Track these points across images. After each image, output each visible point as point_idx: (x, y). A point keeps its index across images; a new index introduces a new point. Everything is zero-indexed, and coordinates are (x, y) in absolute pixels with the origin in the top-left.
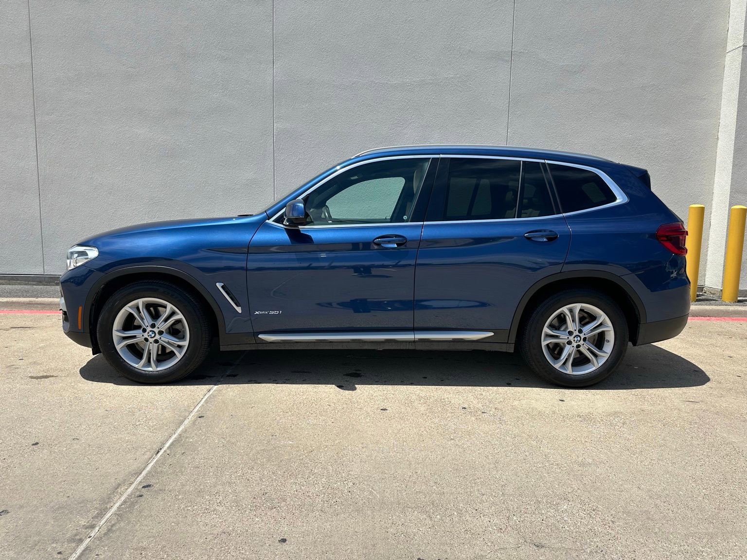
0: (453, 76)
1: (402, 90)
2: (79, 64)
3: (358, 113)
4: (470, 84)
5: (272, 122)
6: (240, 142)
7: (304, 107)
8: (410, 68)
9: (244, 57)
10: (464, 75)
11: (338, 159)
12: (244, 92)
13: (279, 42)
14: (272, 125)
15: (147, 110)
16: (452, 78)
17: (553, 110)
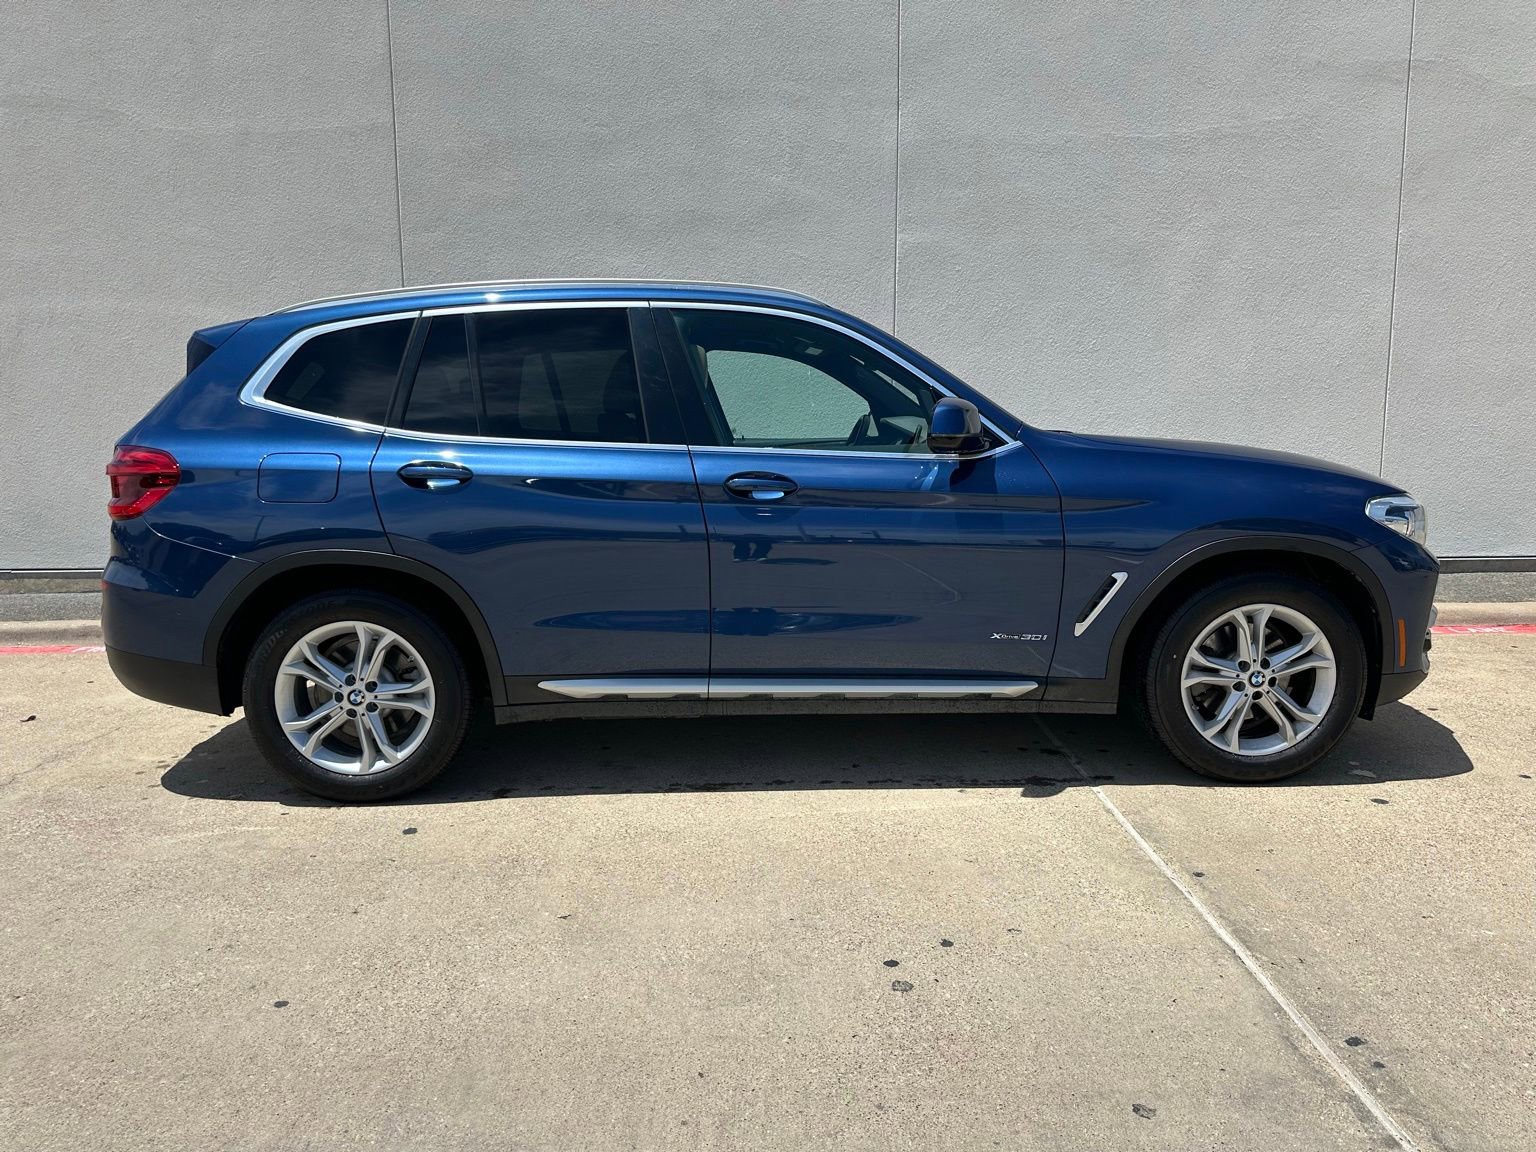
0: (1281, 118)
1: (1171, 152)
2: (492, 121)
3: (1077, 203)
4: (1320, 134)
5: (893, 232)
6: (825, 277)
7: (961, 195)
8: (1190, 104)
9: (835, 94)
10: (1306, 115)
11: (1030, 302)
12: (836, 170)
13: (910, 59)
14: (893, 236)
15: (632, 215)
16: (1280, 122)
17: (1497, 184)
